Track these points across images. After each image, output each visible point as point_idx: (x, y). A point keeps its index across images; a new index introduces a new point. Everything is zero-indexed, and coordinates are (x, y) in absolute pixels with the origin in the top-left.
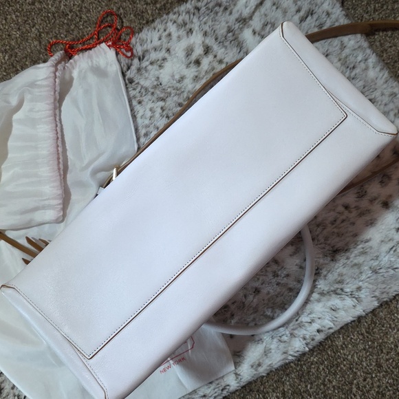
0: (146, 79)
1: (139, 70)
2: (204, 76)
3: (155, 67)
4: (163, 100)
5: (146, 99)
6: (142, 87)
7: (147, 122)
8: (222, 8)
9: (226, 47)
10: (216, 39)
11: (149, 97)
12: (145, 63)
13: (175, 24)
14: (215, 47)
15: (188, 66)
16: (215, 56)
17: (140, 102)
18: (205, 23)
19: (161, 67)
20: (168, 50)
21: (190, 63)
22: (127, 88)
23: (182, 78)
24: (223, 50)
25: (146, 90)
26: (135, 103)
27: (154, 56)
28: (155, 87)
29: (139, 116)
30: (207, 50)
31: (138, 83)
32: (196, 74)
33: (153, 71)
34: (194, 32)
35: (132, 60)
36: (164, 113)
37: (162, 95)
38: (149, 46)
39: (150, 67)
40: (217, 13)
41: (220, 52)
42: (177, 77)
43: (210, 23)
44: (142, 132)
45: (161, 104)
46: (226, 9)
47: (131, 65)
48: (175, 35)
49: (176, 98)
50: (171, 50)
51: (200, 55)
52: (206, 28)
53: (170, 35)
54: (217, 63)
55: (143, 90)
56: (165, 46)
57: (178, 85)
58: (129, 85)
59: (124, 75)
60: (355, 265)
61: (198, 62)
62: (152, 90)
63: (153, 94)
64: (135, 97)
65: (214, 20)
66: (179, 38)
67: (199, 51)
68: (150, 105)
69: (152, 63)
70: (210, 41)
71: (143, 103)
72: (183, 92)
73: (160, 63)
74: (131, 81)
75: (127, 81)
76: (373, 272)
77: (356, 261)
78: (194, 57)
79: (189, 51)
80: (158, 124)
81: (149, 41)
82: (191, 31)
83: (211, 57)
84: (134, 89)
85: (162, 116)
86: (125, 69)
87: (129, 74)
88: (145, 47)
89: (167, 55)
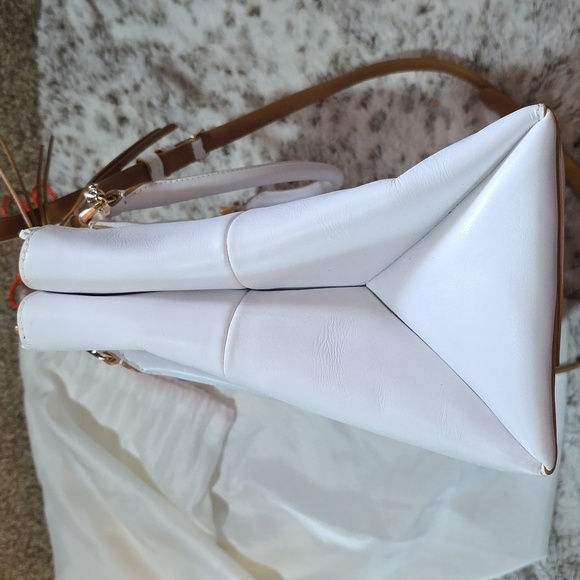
2: (144, 122)
8: (69, 50)
9: (121, 71)
10: (104, 78)
13: (59, 124)
14: (115, 85)
15: (121, 136)
16: (126, 92)
18: (78, 82)
20: (88, 151)
21: (119, 131)
24: (123, 76)
30: (113, 99)
34: (83, 104)
38: (70, 175)
40: (72, 60)
41: (123, 82)
43: (80, 76)
46: (72, 45)
48: (74, 133)
50: (91, 147)
51: (115, 112)
52: (84, 84)
53: (70, 139)
54: (136, 94)
56: (81, 153)
60: (512, 39)
61: (123, 120)
65: (79, 68)
66: (80, 128)
67: (108, 111)
70: (103, 88)
76: (533, 19)
77: (507, 36)
78: (113, 121)
79: (103, 124)
81: (64, 171)
82: (78, 108)
83: (124, 99)
88: (69, 180)
89: (94, 157)
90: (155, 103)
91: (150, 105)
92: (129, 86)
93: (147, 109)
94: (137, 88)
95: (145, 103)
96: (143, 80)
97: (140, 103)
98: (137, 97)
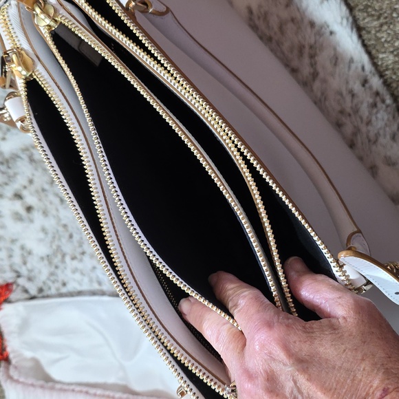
0: (40, 272)
1: (30, 279)
3: (29, 259)
4: (64, 256)
5: (61, 276)
6: (48, 279)
7: (86, 280)
9: (15, 174)
10: (6, 184)
11: (59, 272)
12: (24, 271)
14: (16, 186)
15: (31, 221)
16: (25, 187)
17: (64, 284)
19: (30, 253)
20: (13, 241)
22: (48, 297)
23: (44, 230)
24: (19, 177)
25: (52, 274)
26: (64, 290)
27: (17, 259)
28: (50, 263)
29: (79, 288)
30: (18, 196)
31: (44, 283)
32: (41, 213)
33: (33, 262)
35: (18, 285)
36: (79, 256)
37: (59, 257)
38: (6, 264)
39: (29, 265)
41: (21, 181)
42: (42, 235)
44: (96, 287)
45: (68, 259)
47: (23, 287)
49: (64, 240)
50: (14, 237)
51: (22, 205)
54: (32, 186)
55: (52, 278)
56: (8, 245)
57: (50, 235)
58: (45, 293)
59: (33, 298)
61: (29, 209)
62: (53, 267)
63: (57, 267)
64: (58, 289)
66: (3, 227)
67: (18, 206)
68: (68, 272)
69: (25, 263)
70: (9, 191)
71: (66, 280)
72: (58, 231)
73: (27, 253)
74: (41, 290)
75: (40, 295)
78: (23, 212)
79: (18, 217)
80: (90, 266)
83: (25, 193)
84: (50, 288)
85: (81, 260)
86: (26, 296)
87: (33, 292)
88: (7, 268)
89: (19, 244)
90: (47, 187)
91: (44, 190)
92: (25, 182)
93: (42, 194)
94: (31, 182)
95: (40, 190)
96: (33, 175)
97: (37, 191)
98: (32, 188)
